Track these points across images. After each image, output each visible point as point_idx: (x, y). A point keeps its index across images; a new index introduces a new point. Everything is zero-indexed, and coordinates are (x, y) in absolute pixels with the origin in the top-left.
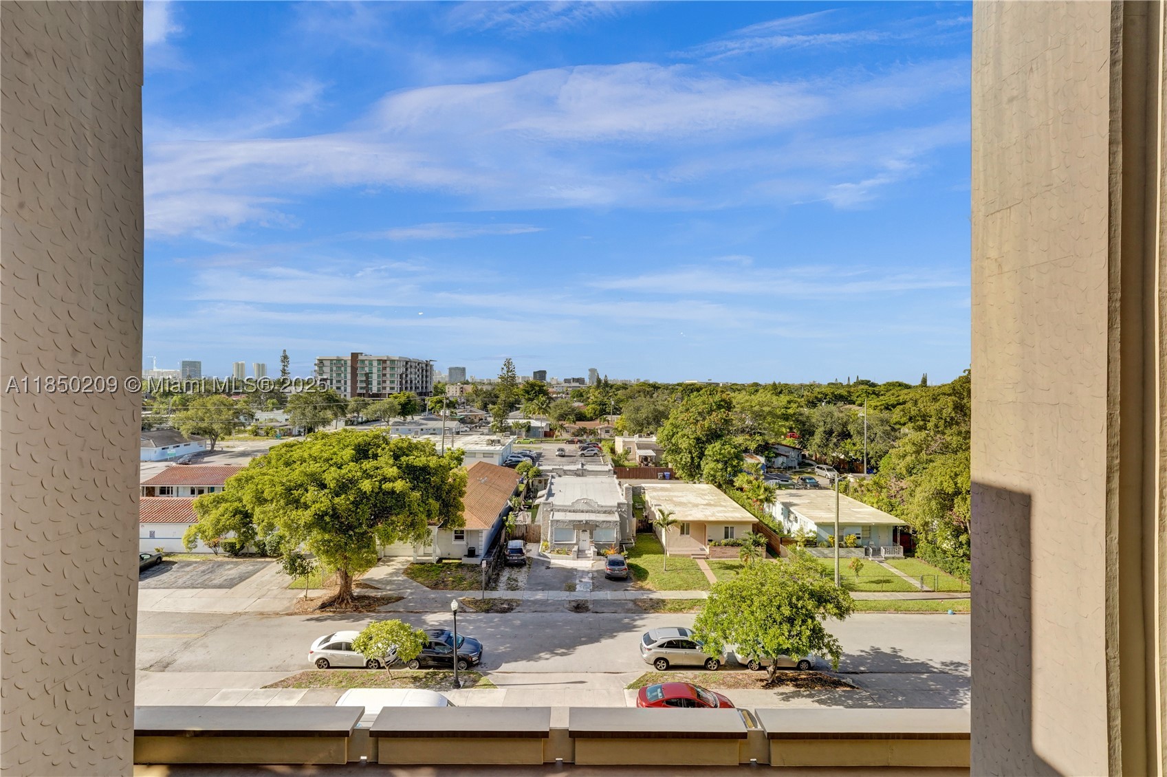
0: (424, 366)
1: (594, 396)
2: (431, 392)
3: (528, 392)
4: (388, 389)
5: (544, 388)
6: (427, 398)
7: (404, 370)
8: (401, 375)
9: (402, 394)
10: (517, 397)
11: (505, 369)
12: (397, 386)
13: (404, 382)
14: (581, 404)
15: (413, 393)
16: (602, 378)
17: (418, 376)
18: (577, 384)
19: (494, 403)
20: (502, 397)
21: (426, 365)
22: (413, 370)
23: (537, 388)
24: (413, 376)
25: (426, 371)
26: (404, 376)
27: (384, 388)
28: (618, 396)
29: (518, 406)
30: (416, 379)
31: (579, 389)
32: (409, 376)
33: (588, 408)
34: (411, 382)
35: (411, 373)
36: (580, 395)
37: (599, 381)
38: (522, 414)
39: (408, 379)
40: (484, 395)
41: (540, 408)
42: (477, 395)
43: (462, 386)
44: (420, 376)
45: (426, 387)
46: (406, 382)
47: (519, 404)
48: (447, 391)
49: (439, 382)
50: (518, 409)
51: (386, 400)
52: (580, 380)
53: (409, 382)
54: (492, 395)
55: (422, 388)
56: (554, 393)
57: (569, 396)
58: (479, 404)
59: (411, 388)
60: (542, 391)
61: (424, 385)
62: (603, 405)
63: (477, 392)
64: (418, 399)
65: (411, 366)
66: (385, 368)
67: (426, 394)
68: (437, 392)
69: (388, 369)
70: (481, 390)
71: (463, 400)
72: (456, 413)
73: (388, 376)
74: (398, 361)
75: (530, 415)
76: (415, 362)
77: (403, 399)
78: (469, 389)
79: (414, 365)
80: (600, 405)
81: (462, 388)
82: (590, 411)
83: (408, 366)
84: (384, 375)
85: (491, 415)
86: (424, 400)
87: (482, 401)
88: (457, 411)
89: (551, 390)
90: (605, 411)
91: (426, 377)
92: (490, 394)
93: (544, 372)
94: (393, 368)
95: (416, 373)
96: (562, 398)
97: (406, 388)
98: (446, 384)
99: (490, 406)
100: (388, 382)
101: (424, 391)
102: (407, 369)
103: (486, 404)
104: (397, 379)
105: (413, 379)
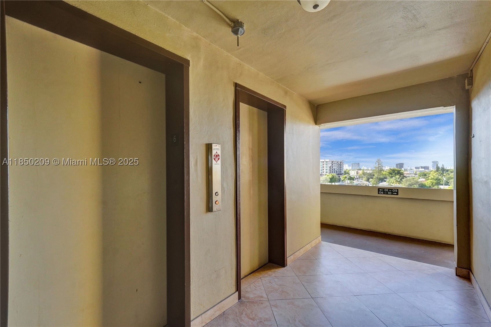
0: (340, 163)
1: (433, 175)
2: (343, 174)
3: (391, 174)
4: (325, 172)
5: (401, 171)
6: (341, 176)
7: (331, 165)
8: (330, 167)
9: (330, 174)
10: (385, 176)
11: (377, 164)
12: (328, 171)
13: (331, 169)
14: (424, 179)
15: (335, 174)
16: (440, 166)
17: (337, 167)
18: (423, 170)
19: (372, 178)
20: (376, 175)
21: (341, 163)
22: (335, 165)
23: (396, 172)
24: (335, 167)
25: (341, 165)
26: (331, 167)
27: (324, 172)
28: (450, 176)
29: (385, 180)
30: (336, 168)
31: (424, 172)
32: (333, 167)
33: (428, 181)
34: (334, 169)
35: (334, 166)
36: (424, 175)
37: (438, 168)
38: (387, 184)
39: (333, 168)
40: (368, 175)
41: (397, 181)
42: (364, 175)
43: (357, 171)
44: (338, 167)
45: (341, 172)
46: (332, 170)
47: (386, 179)
48: (350, 173)
49: (347, 170)
50: (385, 181)
51: (324, 177)
52: (426, 168)
53: (333, 170)
54: (372, 175)
55: (339, 172)
56: (407, 174)
57: (417, 175)
58: (365, 179)
59: (334, 172)
60: (399, 173)
61: (340, 171)
62: (438, 180)
63: (364, 174)
64: (337, 176)
65: (334, 163)
66: (323, 165)
67: (341, 174)
68: (346, 173)
69: (325, 165)
70: (366, 173)
71: (357, 177)
72: (354, 182)
73: (325, 167)
74: (329, 161)
75: (391, 184)
76: (336, 162)
77: (331, 176)
78: (360, 172)
79: (335, 163)
80: (436, 180)
81: (357, 172)
82: (429, 183)
83: (333, 163)
84: (323, 167)
85: (371, 184)
86: (340, 177)
87: (367, 178)
88: (354, 181)
89: (405, 172)
90: (440, 183)
91: (341, 167)
92: (371, 175)
93: (403, 164)
94: (326, 164)
95: (336, 166)
96: (412, 176)
97: (332, 172)
98: (350, 170)
99: (371, 180)
100: (325, 170)
101: (340, 173)
102: (332, 165)
103: (369, 179)
104: (328, 168)
105: (335, 168)
